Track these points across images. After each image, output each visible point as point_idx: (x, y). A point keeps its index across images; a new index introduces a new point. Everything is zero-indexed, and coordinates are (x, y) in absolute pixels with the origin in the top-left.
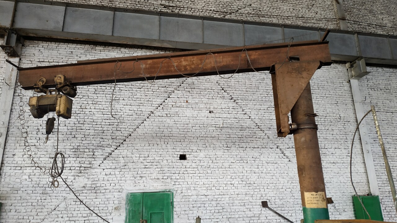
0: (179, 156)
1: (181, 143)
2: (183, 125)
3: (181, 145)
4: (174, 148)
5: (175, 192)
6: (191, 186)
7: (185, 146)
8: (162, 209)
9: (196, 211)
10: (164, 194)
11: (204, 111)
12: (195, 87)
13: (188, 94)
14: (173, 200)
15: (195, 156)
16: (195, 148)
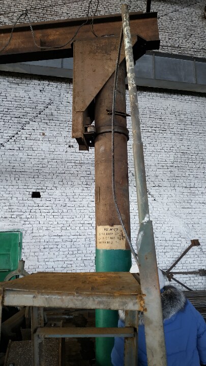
0: (31, 193)
1: (34, 179)
2: (38, 160)
3: (34, 182)
4: (26, 184)
5: (24, 232)
6: (44, 225)
7: (39, 182)
8: (9, 250)
9: (47, 253)
10: (11, 234)
11: (63, 145)
12: (54, 119)
13: (46, 126)
14: (21, 240)
15: (50, 193)
16: (50, 185)
